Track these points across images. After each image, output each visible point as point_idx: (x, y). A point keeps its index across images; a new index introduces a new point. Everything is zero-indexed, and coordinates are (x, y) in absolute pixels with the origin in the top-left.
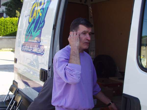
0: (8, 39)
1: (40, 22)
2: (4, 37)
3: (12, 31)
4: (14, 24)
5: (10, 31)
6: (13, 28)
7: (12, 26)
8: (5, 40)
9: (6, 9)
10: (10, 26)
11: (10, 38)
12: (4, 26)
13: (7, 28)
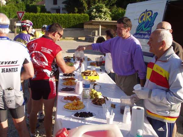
0: (71, 30)
1: (148, 25)
2: (68, 29)
3: (74, 24)
4: (75, 19)
5: (73, 24)
6: (75, 22)
7: (74, 20)
8: (69, 31)
9: (65, 6)
10: (73, 20)
11: (72, 30)
12: (68, 20)
13: (70, 21)
